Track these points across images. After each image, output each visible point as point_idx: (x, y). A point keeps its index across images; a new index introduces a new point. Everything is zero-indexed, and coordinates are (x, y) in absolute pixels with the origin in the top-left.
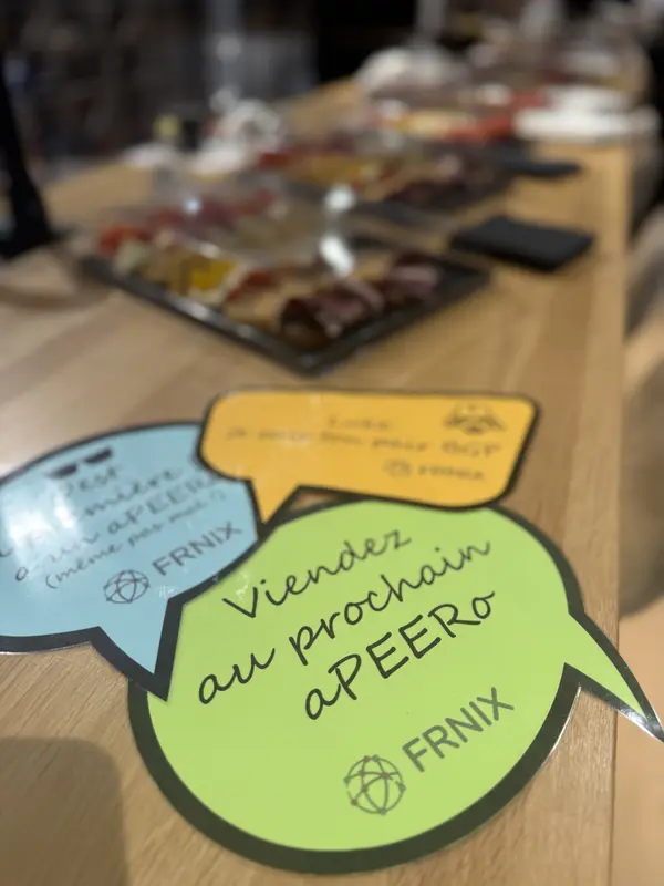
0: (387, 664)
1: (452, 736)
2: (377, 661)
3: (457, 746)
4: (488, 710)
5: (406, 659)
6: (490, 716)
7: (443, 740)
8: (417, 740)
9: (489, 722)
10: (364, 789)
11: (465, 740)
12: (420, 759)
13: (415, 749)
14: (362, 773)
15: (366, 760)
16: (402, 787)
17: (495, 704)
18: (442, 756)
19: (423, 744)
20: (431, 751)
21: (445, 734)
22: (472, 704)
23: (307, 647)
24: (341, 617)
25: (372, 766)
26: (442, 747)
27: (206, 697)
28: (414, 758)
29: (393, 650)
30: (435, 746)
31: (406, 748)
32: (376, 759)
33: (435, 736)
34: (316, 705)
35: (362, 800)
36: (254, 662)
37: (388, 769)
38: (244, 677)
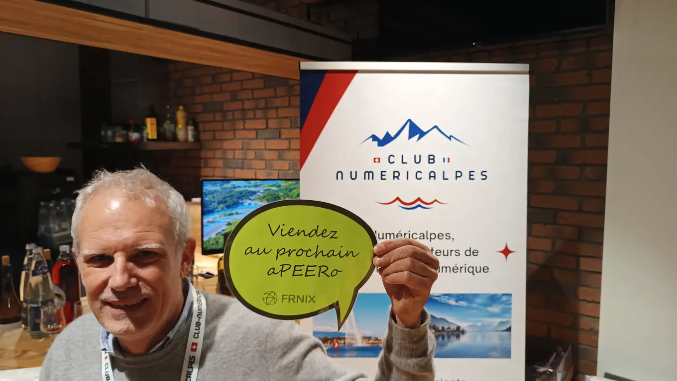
0: (296, 273)
1: (295, 300)
2: (295, 270)
3: (294, 302)
4: (309, 299)
5: (302, 275)
6: (308, 300)
7: (292, 299)
8: (287, 295)
9: (306, 302)
10: (267, 298)
11: (297, 302)
12: (284, 300)
13: (284, 297)
14: (269, 294)
15: (273, 292)
16: (275, 303)
17: (312, 299)
18: (289, 302)
19: (288, 297)
20: (288, 299)
21: (294, 298)
22: (306, 296)
23: (280, 255)
24: (295, 252)
25: (273, 294)
26: (291, 301)
27: (247, 253)
28: (283, 298)
29: (301, 270)
30: (290, 299)
31: (283, 296)
32: (275, 293)
33: (292, 297)
34: (272, 272)
35: (265, 300)
36: (264, 250)
37: (275, 297)
38: (259, 253)
